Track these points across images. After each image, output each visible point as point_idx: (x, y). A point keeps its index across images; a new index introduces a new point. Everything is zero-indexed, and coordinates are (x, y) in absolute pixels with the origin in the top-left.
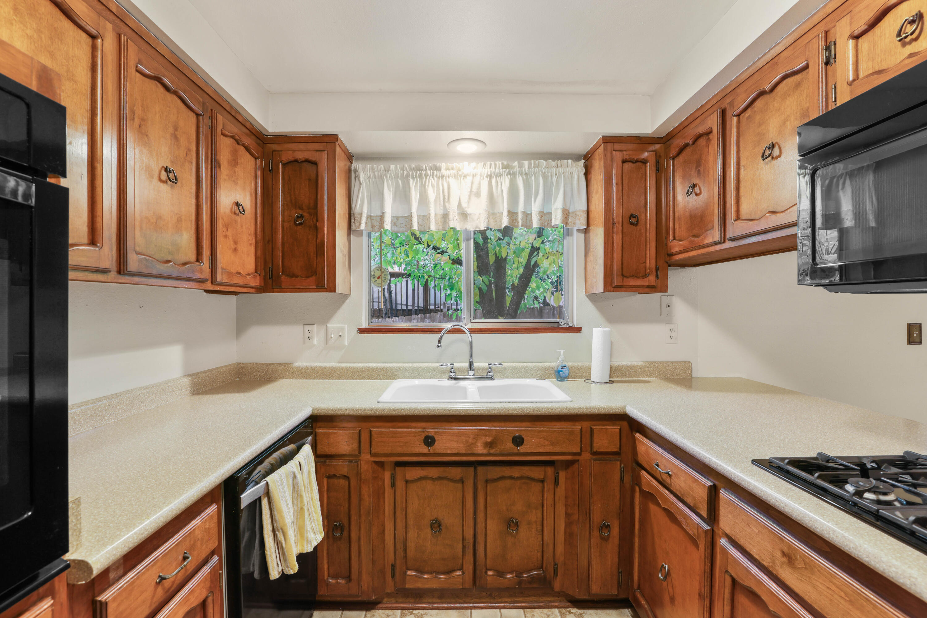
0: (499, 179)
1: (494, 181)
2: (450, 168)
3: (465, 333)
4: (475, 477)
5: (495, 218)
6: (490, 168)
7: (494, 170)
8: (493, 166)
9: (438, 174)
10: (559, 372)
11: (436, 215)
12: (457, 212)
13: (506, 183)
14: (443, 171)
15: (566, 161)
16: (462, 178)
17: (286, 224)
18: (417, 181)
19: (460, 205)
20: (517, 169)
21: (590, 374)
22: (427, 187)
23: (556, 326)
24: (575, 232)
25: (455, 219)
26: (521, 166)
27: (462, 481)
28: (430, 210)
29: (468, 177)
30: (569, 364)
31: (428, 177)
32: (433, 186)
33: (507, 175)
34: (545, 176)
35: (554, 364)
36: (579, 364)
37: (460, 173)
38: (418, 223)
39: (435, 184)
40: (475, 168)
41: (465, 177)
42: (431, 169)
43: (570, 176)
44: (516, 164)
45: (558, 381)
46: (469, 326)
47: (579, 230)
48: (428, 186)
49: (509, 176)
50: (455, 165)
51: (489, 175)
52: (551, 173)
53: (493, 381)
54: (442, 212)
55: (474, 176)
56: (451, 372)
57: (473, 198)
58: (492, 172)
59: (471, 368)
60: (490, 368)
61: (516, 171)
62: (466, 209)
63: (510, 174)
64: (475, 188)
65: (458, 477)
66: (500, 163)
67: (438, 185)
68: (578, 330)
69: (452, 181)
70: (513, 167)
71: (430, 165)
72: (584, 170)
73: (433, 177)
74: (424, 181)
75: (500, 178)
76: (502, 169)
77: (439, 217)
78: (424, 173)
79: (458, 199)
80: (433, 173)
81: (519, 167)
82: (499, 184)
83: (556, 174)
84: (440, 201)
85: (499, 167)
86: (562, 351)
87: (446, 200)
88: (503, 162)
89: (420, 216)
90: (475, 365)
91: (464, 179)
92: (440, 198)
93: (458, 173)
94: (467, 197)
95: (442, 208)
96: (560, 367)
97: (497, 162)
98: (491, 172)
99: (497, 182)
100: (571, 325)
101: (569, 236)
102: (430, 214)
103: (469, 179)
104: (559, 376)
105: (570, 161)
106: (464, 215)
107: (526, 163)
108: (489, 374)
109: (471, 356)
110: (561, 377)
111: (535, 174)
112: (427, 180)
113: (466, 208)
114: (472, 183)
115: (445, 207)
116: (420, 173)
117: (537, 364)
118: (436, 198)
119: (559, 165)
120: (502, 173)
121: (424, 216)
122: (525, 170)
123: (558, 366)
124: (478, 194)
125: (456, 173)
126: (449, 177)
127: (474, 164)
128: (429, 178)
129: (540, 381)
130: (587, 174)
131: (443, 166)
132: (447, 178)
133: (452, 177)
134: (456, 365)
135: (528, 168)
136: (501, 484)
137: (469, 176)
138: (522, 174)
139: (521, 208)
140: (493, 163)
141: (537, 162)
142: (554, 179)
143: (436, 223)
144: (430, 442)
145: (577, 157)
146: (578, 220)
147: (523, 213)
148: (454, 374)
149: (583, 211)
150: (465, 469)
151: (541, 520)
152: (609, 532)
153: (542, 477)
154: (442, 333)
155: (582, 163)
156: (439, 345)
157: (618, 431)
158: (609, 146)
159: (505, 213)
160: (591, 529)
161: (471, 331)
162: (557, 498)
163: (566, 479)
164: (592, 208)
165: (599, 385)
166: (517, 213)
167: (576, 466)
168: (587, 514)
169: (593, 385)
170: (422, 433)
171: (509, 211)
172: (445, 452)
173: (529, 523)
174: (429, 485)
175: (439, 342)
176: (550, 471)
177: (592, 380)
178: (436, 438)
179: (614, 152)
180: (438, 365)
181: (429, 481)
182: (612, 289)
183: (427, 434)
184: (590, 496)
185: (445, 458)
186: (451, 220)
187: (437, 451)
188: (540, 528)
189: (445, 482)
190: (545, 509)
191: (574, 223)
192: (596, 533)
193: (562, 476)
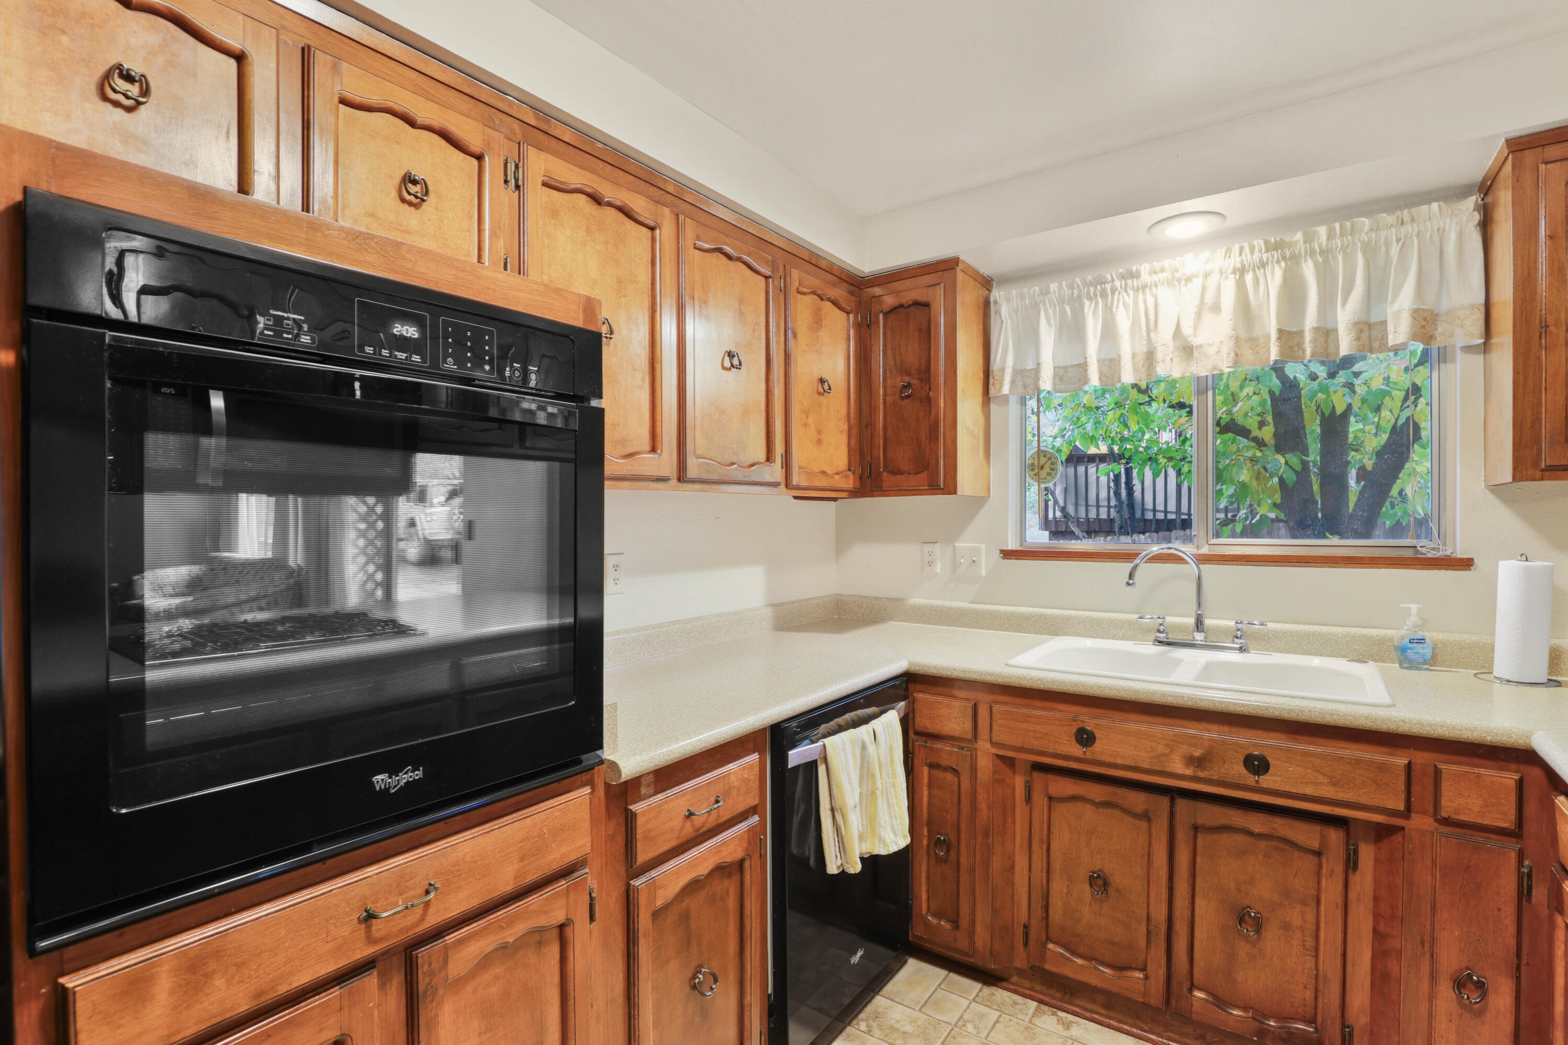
0: (1260, 273)
1: (1249, 278)
2: (1158, 270)
3: (1187, 563)
4: (1172, 815)
5: (1256, 346)
6: (1241, 254)
7: (1249, 257)
8: (1247, 249)
9: (1135, 285)
10: (1403, 650)
11: (1134, 356)
12: (1171, 346)
13: (1275, 277)
14: (1145, 277)
15: (1425, 207)
16: (1183, 282)
17: (889, 398)
18: (1097, 303)
19: (1178, 332)
20: (1301, 247)
21: (1491, 666)
22: (1114, 309)
23: (1409, 553)
24: (1458, 352)
25: (1168, 358)
26: (1309, 239)
27: (1146, 817)
28: (1119, 350)
29: (1194, 280)
30: (1431, 636)
31: (1117, 293)
32: (1126, 306)
33: (1278, 262)
34: (1368, 249)
35: (1397, 633)
36: (1465, 637)
37: (1177, 275)
38: (1101, 373)
39: (1130, 301)
40: (1208, 261)
41: (1188, 280)
42: (1122, 277)
43: (1436, 238)
44: (1299, 236)
45: (1401, 667)
46: (1205, 550)
47: (1468, 349)
48: (1117, 307)
49: (1283, 264)
50: (1166, 263)
51: (1238, 269)
52: (1386, 238)
53: (1244, 655)
54: (1145, 349)
55: (1207, 275)
56: (1159, 631)
57: (1207, 317)
58: (1245, 262)
59: (1199, 625)
60: (1238, 630)
61: (1300, 252)
62: (1190, 339)
63: (1284, 258)
64: (1209, 297)
65: (1140, 809)
66: (1262, 242)
67: (1136, 302)
68: (1466, 564)
69: (1163, 293)
70: (1290, 245)
71: (1121, 271)
72: (1477, 217)
73: (1126, 291)
74: (1109, 301)
75: (1262, 270)
76: (1267, 251)
77: (1140, 359)
78: (1108, 286)
79: (1175, 323)
80: (1126, 284)
81: (1305, 242)
82: (1262, 280)
83: (1398, 240)
84: (1140, 330)
85: (1260, 251)
86: (1414, 608)
87: (1152, 326)
88: (1268, 238)
89: (1104, 360)
90: (1208, 622)
91: (1186, 284)
92: (1140, 326)
93: (1173, 277)
94: (1192, 316)
95: (1144, 342)
96: (1406, 641)
97: (1255, 242)
98: (1242, 262)
99: (1256, 280)
100: (1448, 553)
101: (1445, 362)
102: (1119, 356)
103: (1197, 283)
104: (1406, 658)
105: (1435, 205)
106: (1188, 351)
107: (1322, 231)
108: (1236, 640)
109: (1199, 605)
110: (1410, 661)
111: (1344, 249)
112: (1116, 298)
113: (1189, 336)
114: (1204, 288)
115: (1149, 339)
116: (1102, 289)
117: (1353, 630)
118: (1133, 325)
119: (1407, 218)
120: (1268, 259)
121: (1111, 360)
122: (1320, 246)
123: (1402, 638)
124: (1216, 308)
125: (1170, 277)
126: (1156, 286)
127: (1205, 254)
128: (1119, 293)
129: (1354, 663)
130: (1486, 225)
131: (1144, 268)
132: (1154, 288)
133: (1163, 284)
134: (1168, 619)
135: (1328, 239)
136: (1225, 839)
137: (1196, 276)
138: (1312, 253)
139: (1311, 319)
140: (1246, 245)
141: (1348, 224)
142: (1395, 251)
143: (1134, 369)
144: (1087, 739)
145: (1458, 193)
146: (1462, 326)
147: (1316, 330)
148: (1164, 635)
149: (1473, 307)
150: (1152, 797)
151: (1314, 928)
152: (1484, 996)
153: (1315, 845)
154: (1137, 561)
155: (1472, 201)
156: (1131, 582)
157: (1512, 783)
158: (1529, 157)
159: (1274, 335)
160: (1433, 978)
161: (1204, 559)
162: (1352, 895)
163: (1377, 861)
164: (1496, 297)
165: (1512, 688)
166: (1301, 333)
167: (1398, 838)
168: (1423, 943)
169: (1497, 686)
170: (1074, 723)
171: (1281, 331)
172: (1112, 760)
173: (1286, 927)
174: (1088, 811)
175: (1131, 576)
176: (1335, 836)
177: (1496, 673)
178: (1097, 735)
179: (1542, 167)
180: (1135, 617)
181: (1088, 806)
182: (1539, 474)
183: (1081, 725)
184: (1434, 908)
185: (1112, 770)
186: (1161, 364)
187: (1099, 757)
188: (1310, 943)
189: (1117, 812)
190: (1323, 908)
191: (1452, 336)
192: (1446, 991)
193: (1367, 853)
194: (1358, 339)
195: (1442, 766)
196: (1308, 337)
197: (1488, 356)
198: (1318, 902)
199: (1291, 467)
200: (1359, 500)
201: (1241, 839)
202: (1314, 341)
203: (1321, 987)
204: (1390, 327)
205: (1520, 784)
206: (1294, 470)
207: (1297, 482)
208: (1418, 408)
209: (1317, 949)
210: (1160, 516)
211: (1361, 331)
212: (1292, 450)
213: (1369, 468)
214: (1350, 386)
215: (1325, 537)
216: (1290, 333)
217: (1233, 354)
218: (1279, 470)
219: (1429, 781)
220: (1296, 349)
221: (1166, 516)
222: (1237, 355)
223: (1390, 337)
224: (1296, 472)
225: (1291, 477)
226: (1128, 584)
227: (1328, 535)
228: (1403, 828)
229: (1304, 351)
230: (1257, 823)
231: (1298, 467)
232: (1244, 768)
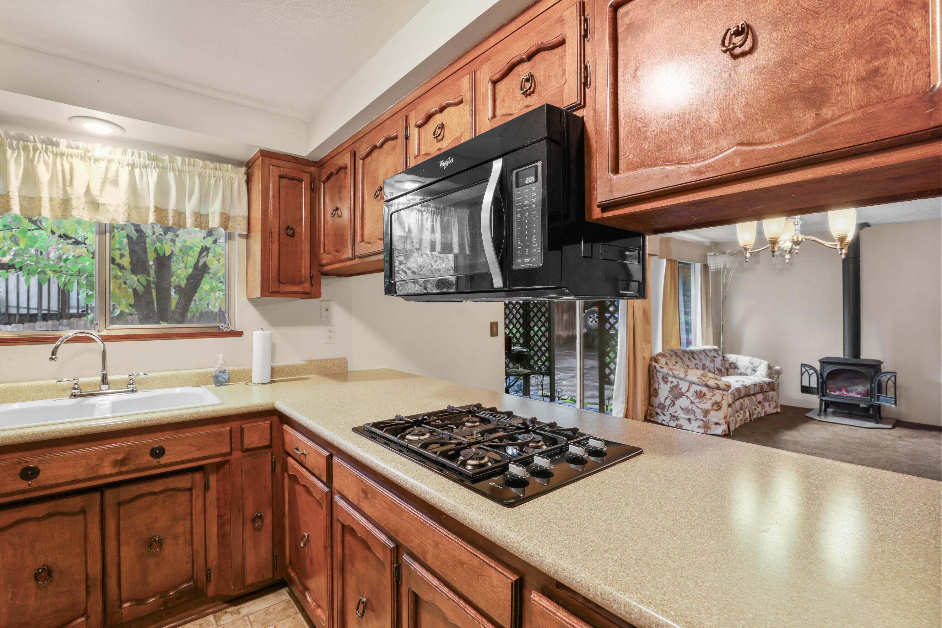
0: (144, 171)
1: (137, 171)
2: (74, 146)
3: (96, 342)
4: (102, 503)
5: (140, 212)
6: (132, 156)
7: (138, 159)
8: (136, 154)
9: (55, 151)
10: (217, 377)
11: (51, 199)
12: (83, 200)
13: (152, 177)
14: (63, 148)
15: (225, 165)
16: (92, 161)
18: (19, 154)
19: (88, 191)
20: (167, 164)
21: (251, 377)
22: (35, 163)
23: (216, 330)
24: (237, 237)
25: (81, 207)
26: (172, 161)
27: (83, 512)
28: (40, 193)
29: (101, 161)
30: (228, 368)
31: (38, 152)
32: (46, 163)
33: (155, 168)
34: (201, 176)
35: (213, 370)
36: (240, 367)
37: (89, 155)
38: (21, 206)
39: (50, 162)
40: (110, 153)
41: (96, 160)
42: (43, 142)
43: (230, 182)
44: (166, 157)
45: (216, 386)
46: (104, 333)
47: (240, 236)
48: (38, 162)
49: (157, 170)
50: (81, 144)
51: (130, 164)
52: (209, 174)
53: (135, 394)
54: (61, 197)
55: (110, 161)
56: (74, 389)
57: (109, 188)
58: (135, 161)
59: (104, 380)
60: (131, 380)
61: (167, 166)
62: (97, 198)
63: (158, 167)
64: (111, 175)
65: (77, 508)
66: (146, 154)
67: (54, 163)
68: (240, 334)
69: (76, 162)
70: (162, 161)
71: (42, 137)
72: (245, 177)
73: (47, 153)
74: (31, 156)
75: (145, 169)
76: (149, 160)
77: (57, 203)
78: (31, 145)
79: (86, 185)
80: (47, 148)
81: (170, 162)
82: (145, 175)
83: (214, 177)
84: (57, 183)
85: (145, 158)
86: (221, 356)
87: (68, 183)
88: (150, 152)
89: (25, 197)
90: (110, 378)
91: (95, 162)
92: (57, 179)
93: (86, 155)
94: (99, 184)
95: (61, 192)
96: (218, 373)
97: (142, 152)
98: (133, 161)
99: (141, 175)
100: (233, 329)
101: (231, 239)
102: (40, 197)
103: (102, 165)
104: (218, 381)
105: (230, 166)
106: (95, 205)
107: (179, 159)
108: (129, 386)
109: (104, 367)
110: (220, 382)
111: (190, 172)
112: (37, 155)
113: (97, 196)
114: (107, 169)
115: (65, 191)
116: (25, 145)
117: (193, 371)
118: (52, 178)
119: (218, 168)
120: (149, 164)
121: (30, 198)
122: (178, 167)
123: (216, 372)
124: (115, 183)
125: (83, 154)
126: (72, 157)
127: (109, 148)
128: (40, 152)
129: (195, 388)
130: (249, 181)
131: (63, 142)
132: (70, 157)
133: (77, 157)
134: (81, 380)
135: (182, 165)
136: (138, 503)
137: (103, 160)
138: (173, 169)
139: (172, 205)
140: (136, 151)
141: (192, 160)
142: (213, 181)
143: (51, 208)
144: (31, 473)
145: (237, 163)
146: (239, 225)
147: (175, 211)
148: (79, 391)
149: (244, 217)
150: (86, 497)
151: (190, 529)
152: (262, 521)
153: (189, 485)
154: (58, 343)
155: (243, 170)
156: (54, 357)
157: (268, 425)
158: (267, 160)
159: (152, 209)
160: (244, 524)
161: (105, 339)
162: (208, 503)
163: (218, 481)
164: (252, 215)
165: (259, 386)
166: (167, 211)
167: (227, 466)
168: (239, 510)
169: (254, 386)
170: (18, 466)
171: (156, 207)
172: (55, 482)
173: (176, 536)
174: (31, 527)
175: (54, 353)
176: (198, 477)
177: (253, 382)
178: (40, 468)
179: (271, 167)
180: (54, 381)
181: (31, 523)
182: (269, 294)
183: (25, 465)
184: (243, 492)
185: (55, 489)
186: (76, 210)
187: (43, 483)
188: (188, 538)
189: (58, 518)
190: (194, 517)
191: (235, 228)
192: (249, 526)
193: (213, 479)
194: (196, 221)
195: (243, 426)
196: (171, 214)
197: (248, 240)
198: (192, 514)
199: (141, 283)
200: (177, 303)
201: (148, 499)
202: (174, 217)
203: (195, 558)
204: (210, 218)
205: (271, 424)
206: (142, 285)
207: (144, 292)
208: (209, 258)
209: (192, 540)
210: (23, 311)
211: (197, 217)
212: (142, 273)
213: (183, 286)
214: (173, 241)
215: (160, 323)
216: (161, 209)
217: (126, 214)
218: (134, 284)
219: (239, 435)
220: (164, 219)
221: (28, 311)
222: (129, 215)
223: (210, 223)
224: (144, 286)
225: (140, 289)
226: (51, 359)
227: (161, 322)
228: (229, 460)
229: (168, 221)
230: (157, 486)
231: (145, 283)
232: (150, 457)
